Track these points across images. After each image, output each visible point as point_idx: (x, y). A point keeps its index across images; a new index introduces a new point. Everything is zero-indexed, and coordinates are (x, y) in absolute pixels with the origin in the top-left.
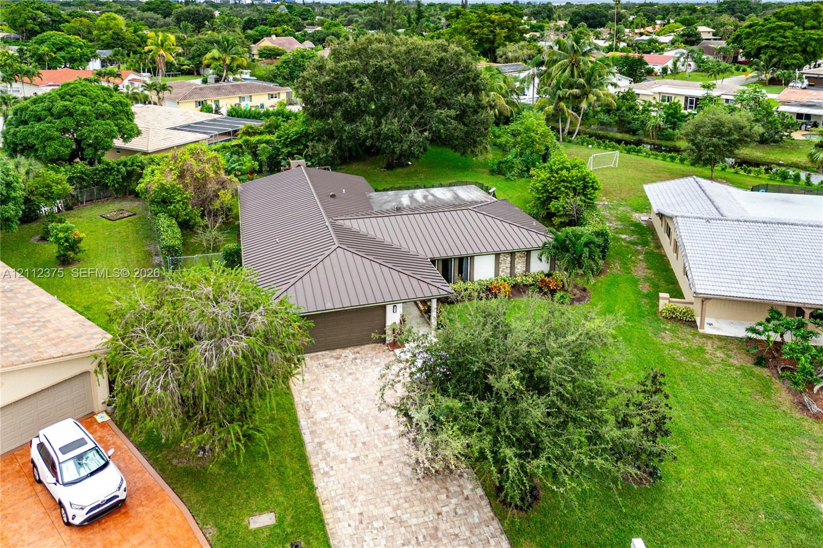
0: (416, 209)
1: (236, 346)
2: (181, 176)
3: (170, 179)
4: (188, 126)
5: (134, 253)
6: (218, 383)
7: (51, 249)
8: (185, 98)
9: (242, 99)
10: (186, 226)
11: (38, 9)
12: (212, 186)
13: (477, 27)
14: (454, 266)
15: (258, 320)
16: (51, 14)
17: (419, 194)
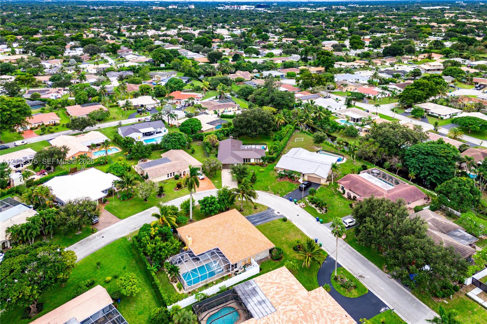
0: (248, 150)
1: (215, 165)
2: (210, 140)
3: (208, 140)
4: (211, 122)
5: (202, 153)
6: (213, 168)
7: (190, 151)
8: (211, 110)
9: (225, 109)
10: (210, 149)
11: (162, 52)
12: (215, 142)
13: (307, 79)
14: (245, 160)
15: (217, 163)
16: (166, 54)
17: (249, 146)
